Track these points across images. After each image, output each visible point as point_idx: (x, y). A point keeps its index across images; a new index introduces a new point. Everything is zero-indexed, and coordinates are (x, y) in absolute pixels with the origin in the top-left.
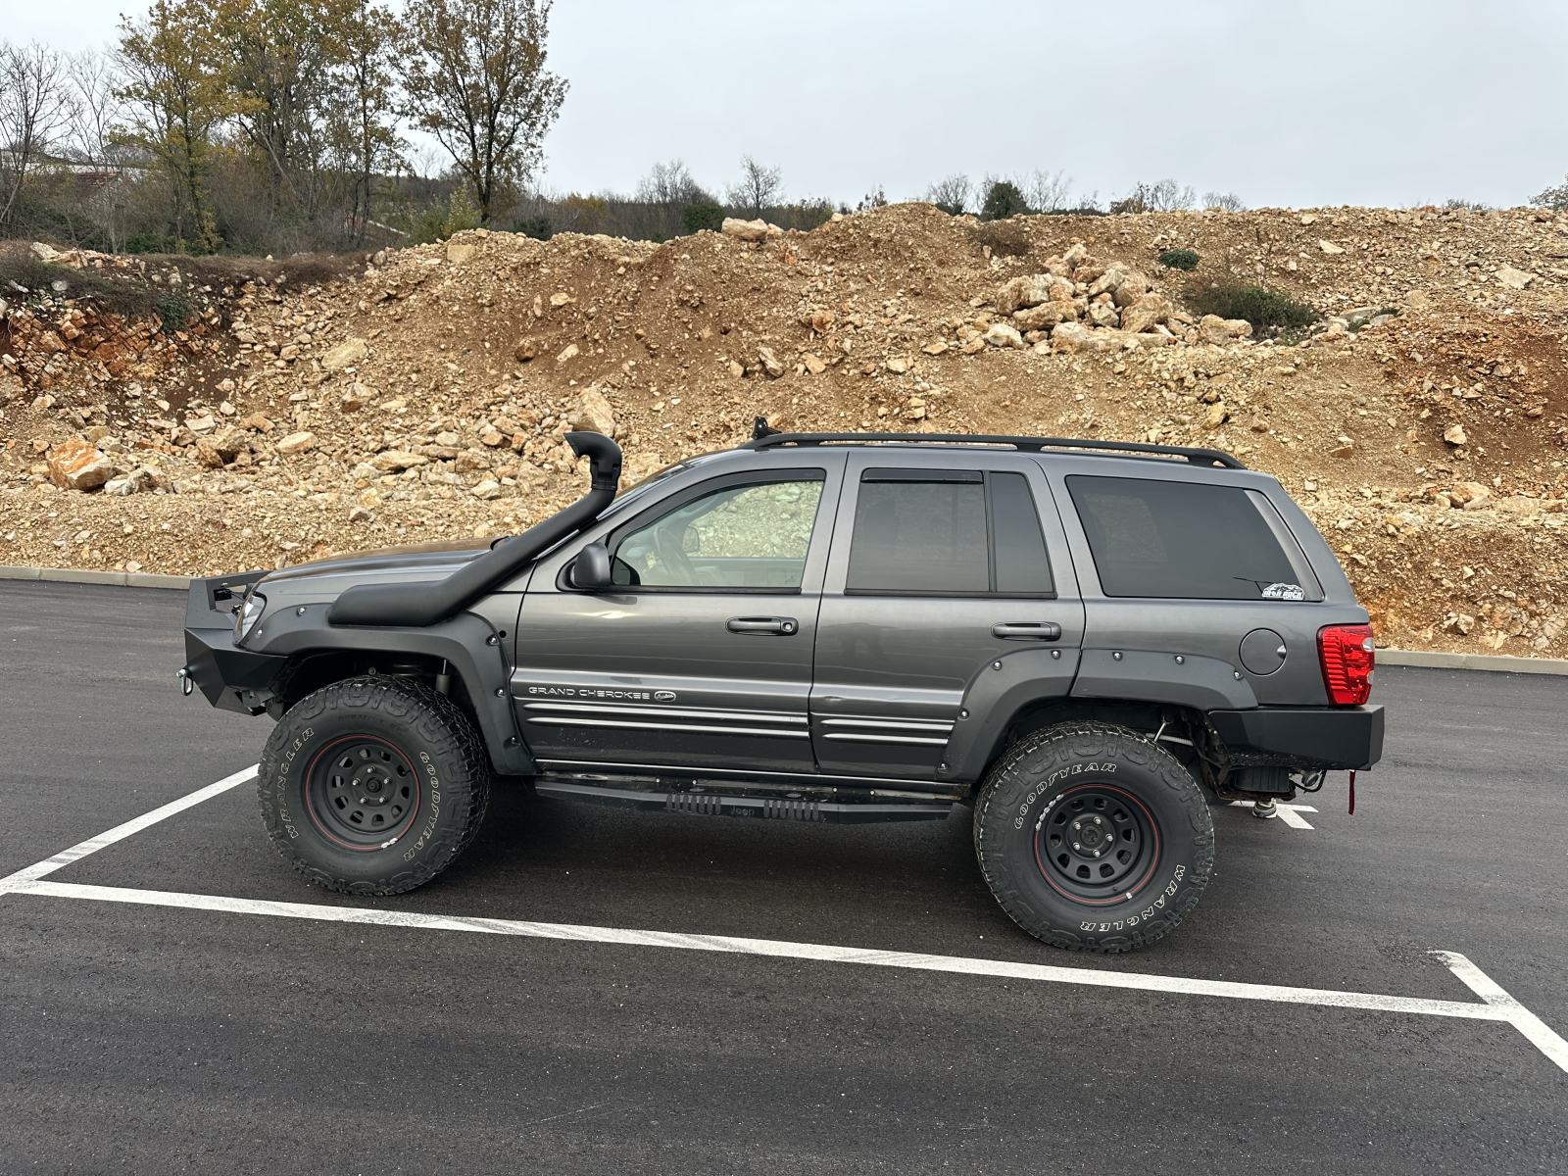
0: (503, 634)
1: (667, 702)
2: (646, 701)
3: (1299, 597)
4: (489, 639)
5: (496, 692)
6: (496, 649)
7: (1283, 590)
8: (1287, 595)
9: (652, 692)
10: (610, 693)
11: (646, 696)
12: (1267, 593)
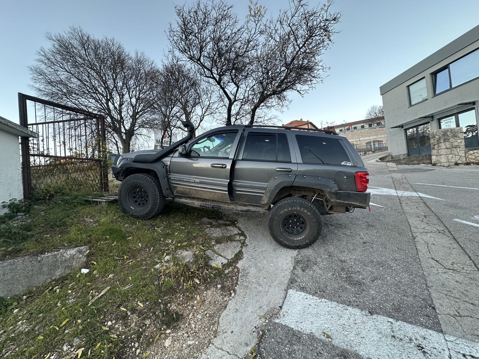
0: (167, 166)
1: (198, 183)
2: (193, 182)
3: (350, 165)
4: (164, 166)
5: (165, 178)
6: (165, 169)
7: (347, 163)
8: (347, 164)
9: (194, 180)
10: (186, 180)
11: (193, 181)
12: (342, 164)
